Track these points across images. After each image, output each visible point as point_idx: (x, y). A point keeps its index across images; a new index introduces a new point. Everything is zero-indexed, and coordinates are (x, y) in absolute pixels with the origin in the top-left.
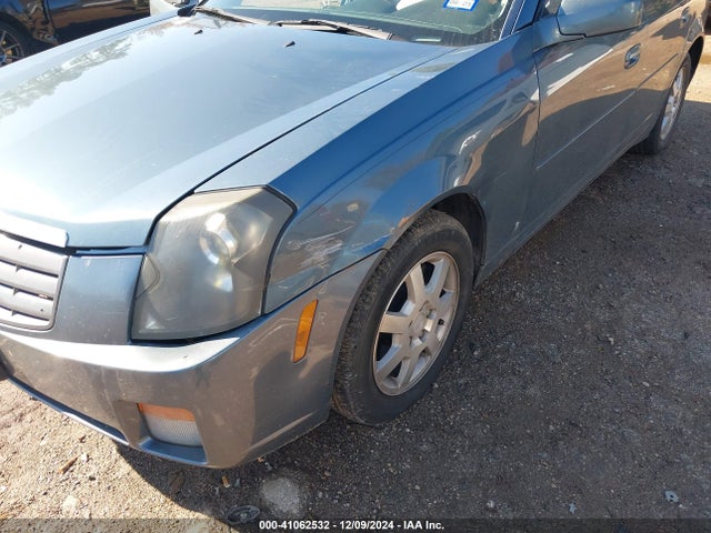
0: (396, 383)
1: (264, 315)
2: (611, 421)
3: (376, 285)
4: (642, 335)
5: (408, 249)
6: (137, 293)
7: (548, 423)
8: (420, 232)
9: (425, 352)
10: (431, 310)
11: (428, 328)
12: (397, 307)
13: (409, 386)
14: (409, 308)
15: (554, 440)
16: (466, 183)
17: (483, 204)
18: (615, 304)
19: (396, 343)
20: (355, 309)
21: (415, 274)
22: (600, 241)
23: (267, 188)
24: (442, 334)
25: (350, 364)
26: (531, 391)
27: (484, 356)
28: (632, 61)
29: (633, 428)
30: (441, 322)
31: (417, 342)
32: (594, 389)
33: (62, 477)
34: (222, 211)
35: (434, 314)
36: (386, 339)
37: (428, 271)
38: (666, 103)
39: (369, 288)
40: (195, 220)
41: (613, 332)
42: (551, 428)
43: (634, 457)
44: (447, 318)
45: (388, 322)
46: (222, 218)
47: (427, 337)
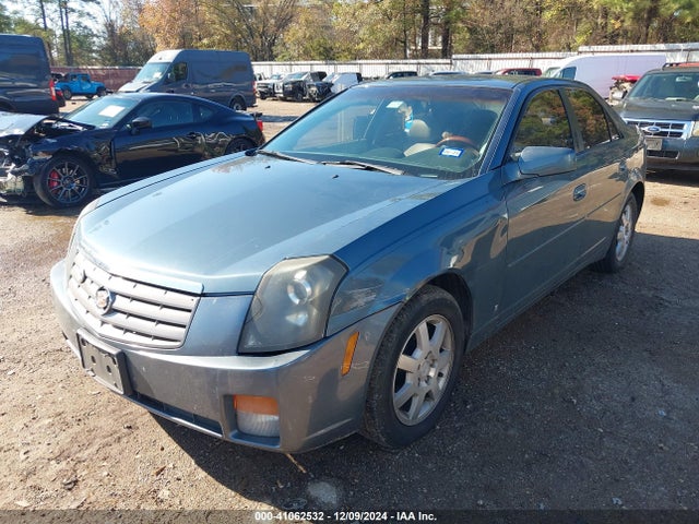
0: (408, 416)
1: (326, 338)
2: (573, 453)
3: (396, 330)
4: (598, 398)
5: (417, 307)
6: (247, 320)
7: (523, 454)
8: (425, 298)
9: (428, 396)
10: (433, 360)
11: (432, 374)
12: (410, 352)
13: (417, 421)
14: (418, 353)
15: (529, 464)
16: (458, 267)
17: (470, 284)
18: (578, 377)
19: (409, 379)
20: (382, 345)
21: (422, 328)
22: (567, 333)
23: (332, 256)
24: (442, 383)
25: (378, 387)
26: (511, 432)
27: (475, 409)
28: (580, 196)
29: (589, 458)
30: (440, 375)
31: (423, 384)
32: (560, 432)
33: (155, 478)
34: (305, 268)
35: (436, 364)
36: (402, 374)
37: (431, 329)
38: (617, 230)
39: (391, 332)
40: (289, 273)
41: (576, 396)
42: (527, 456)
43: (589, 477)
44: (445, 372)
45: (404, 361)
46: (304, 273)
47: (431, 381)
